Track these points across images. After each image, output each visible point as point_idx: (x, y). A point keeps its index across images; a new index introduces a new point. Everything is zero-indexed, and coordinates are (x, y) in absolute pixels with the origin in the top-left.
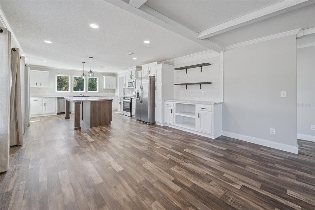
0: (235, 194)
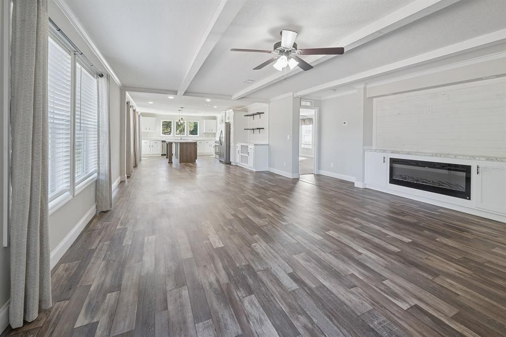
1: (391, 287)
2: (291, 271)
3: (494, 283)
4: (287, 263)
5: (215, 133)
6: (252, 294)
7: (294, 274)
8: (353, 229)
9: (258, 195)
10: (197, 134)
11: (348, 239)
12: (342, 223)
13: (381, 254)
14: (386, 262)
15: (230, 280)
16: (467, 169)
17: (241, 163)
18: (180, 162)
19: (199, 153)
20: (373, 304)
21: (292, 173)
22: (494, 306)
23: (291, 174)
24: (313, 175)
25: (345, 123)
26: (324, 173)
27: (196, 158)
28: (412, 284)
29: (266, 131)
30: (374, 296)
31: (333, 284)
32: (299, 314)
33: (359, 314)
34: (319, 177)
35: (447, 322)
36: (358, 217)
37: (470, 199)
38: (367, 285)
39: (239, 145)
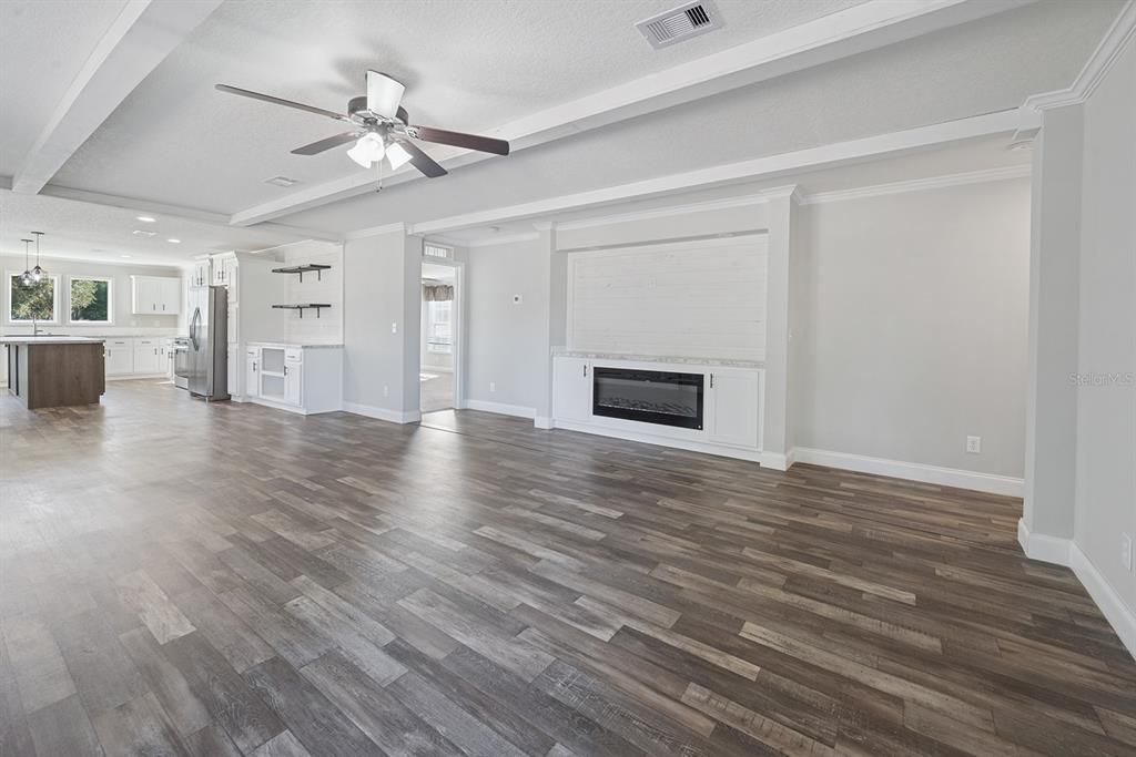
0: (587, 660)
1: (588, 608)
2: (391, 637)
3: (726, 555)
4: (382, 622)
5: (176, 316)
6: (281, 730)
7: (399, 643)
8: (527, 514)
9: (310, 473)
10: (105, 317)
11: (516, 535)
12: (507, 504)
13: (575, 551)
14: (582, 564)
15: (213, 717)
16: (697, 380)
17: (261, 396)
18: (31, 407)
19: (110, 376)
20: (556, 651)
21: (404, 410)
22: (722, 589)
23: (401, 414)
24: (452, 411)
25: (516, 299)
26: (475, 404)
27: (102, 391)
28: (621, 592)
29: (337, 310)
30: (560, 635)
31: (483, 638)
32: (405, 730)
33: (530, 680)
34: (465, 415)
35: (665, 640)
36: (537, 488)
37: (702, 429)
38: (546, 618)
39: (256, 349)
